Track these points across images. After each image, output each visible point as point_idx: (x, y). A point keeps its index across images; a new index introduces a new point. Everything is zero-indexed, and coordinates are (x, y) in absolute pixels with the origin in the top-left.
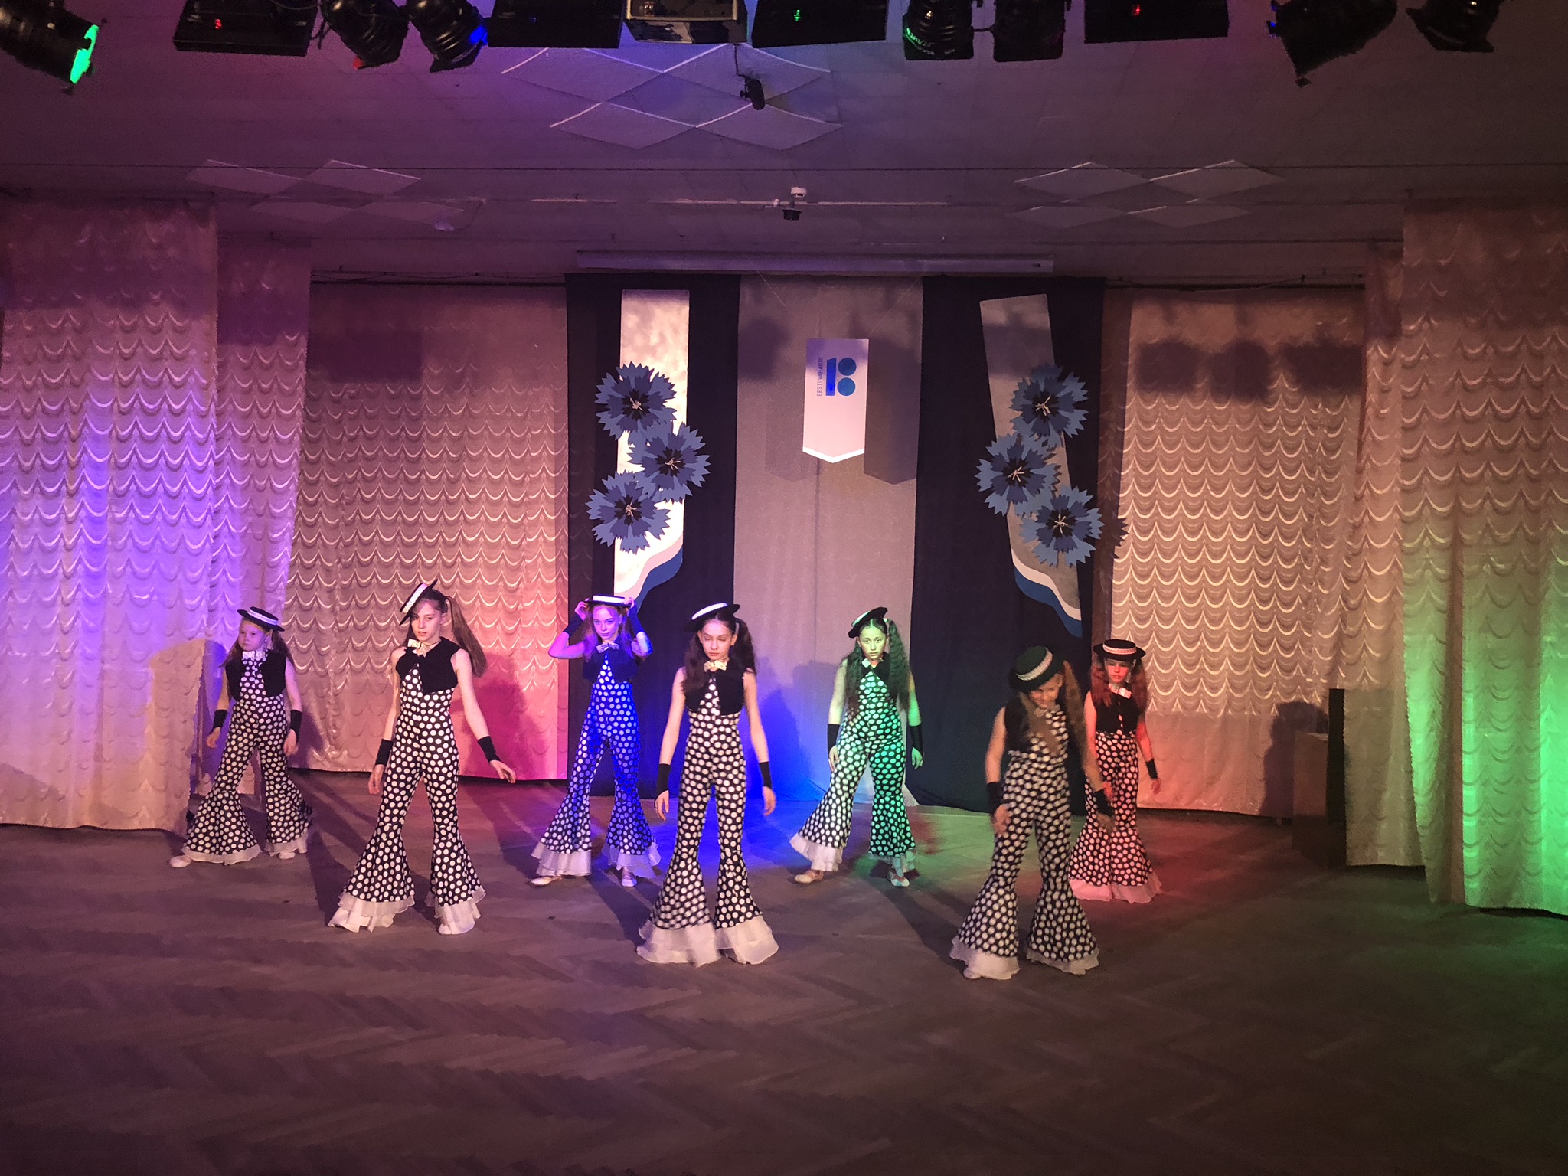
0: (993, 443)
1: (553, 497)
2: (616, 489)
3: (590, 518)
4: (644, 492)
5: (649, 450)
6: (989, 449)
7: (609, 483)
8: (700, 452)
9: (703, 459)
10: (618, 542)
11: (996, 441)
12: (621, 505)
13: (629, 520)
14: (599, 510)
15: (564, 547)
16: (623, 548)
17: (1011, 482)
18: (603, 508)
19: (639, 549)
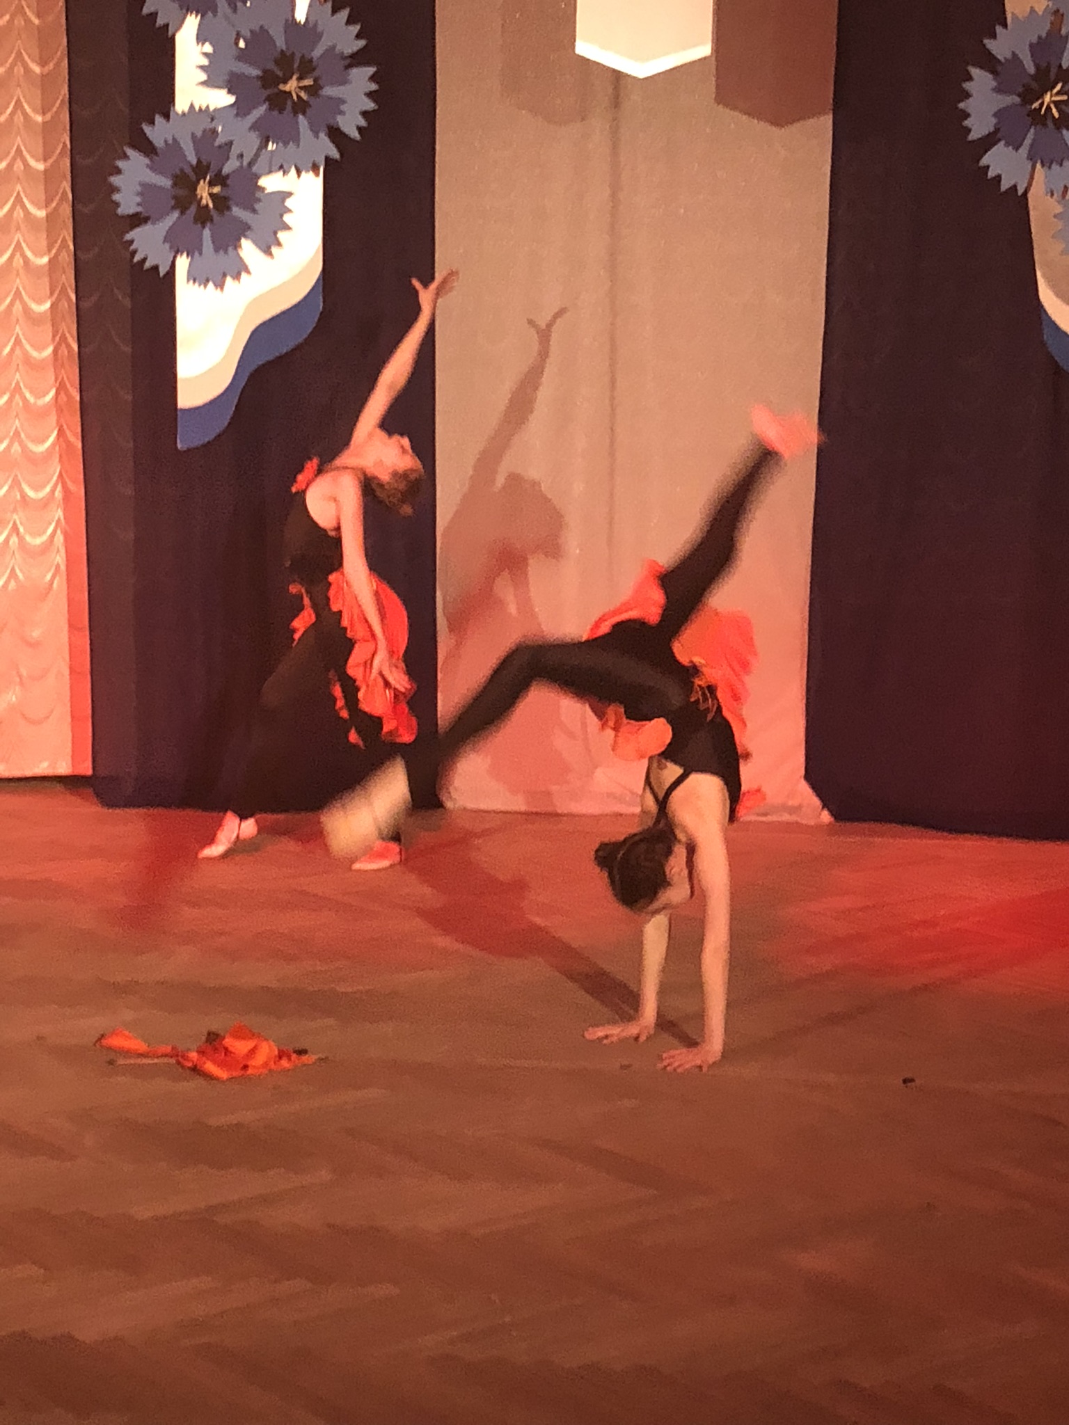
0: (999, 29)
1: (40, 166)
2: (174, 146)
3: (120, 211)
4: (235, 151)
5: (242, 56)
6: (989, 44)
7: (158, 132)
8: (357, 59)
9: (362, 77)
10: (183, 263)
11: (1005, 26)
12: (185, 183)
13: (203, 217)
14: (138, 194)
15: (68, 278)
16: (193, 277)
17: (1039, 119)
18: (147, 190)
19: (229, 280)
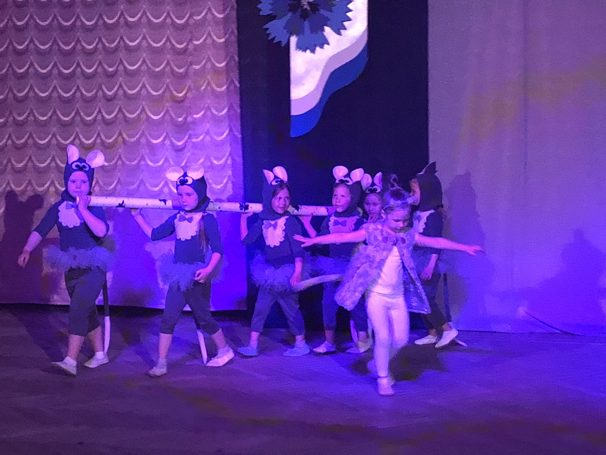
3: (261, 13)
10: (294, 40)
13: (305, 15)
14: (271, 4)
15: (234, 49)
16: (299, 47)
19: (318, 49)
